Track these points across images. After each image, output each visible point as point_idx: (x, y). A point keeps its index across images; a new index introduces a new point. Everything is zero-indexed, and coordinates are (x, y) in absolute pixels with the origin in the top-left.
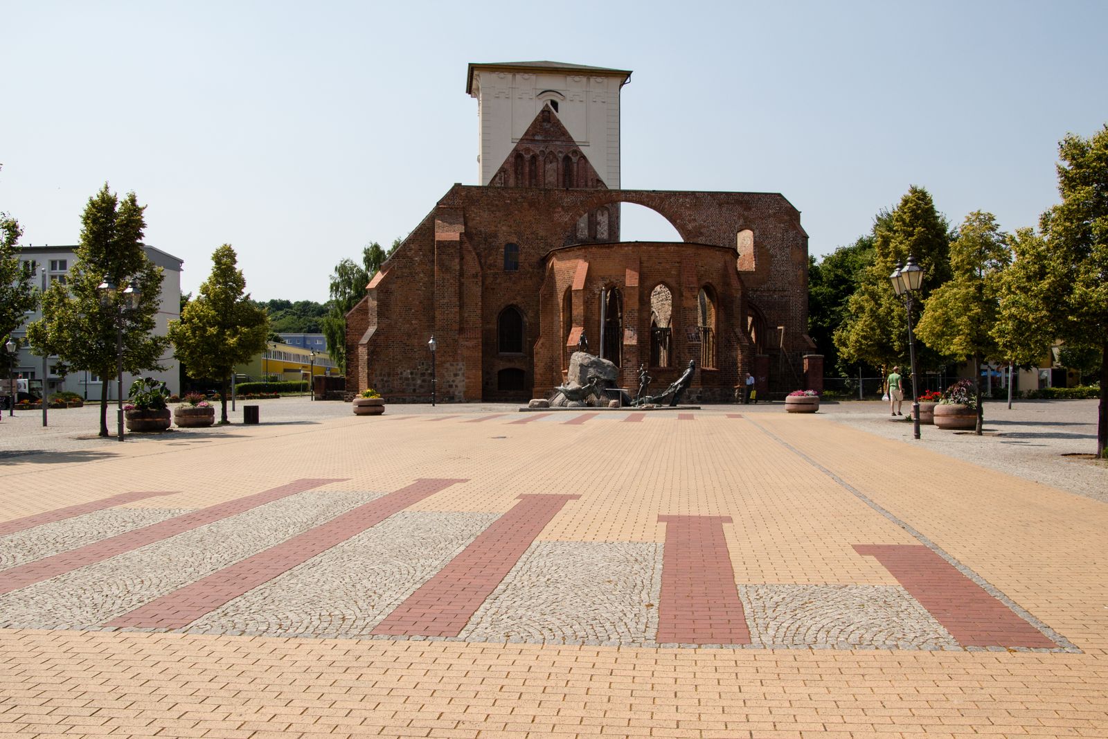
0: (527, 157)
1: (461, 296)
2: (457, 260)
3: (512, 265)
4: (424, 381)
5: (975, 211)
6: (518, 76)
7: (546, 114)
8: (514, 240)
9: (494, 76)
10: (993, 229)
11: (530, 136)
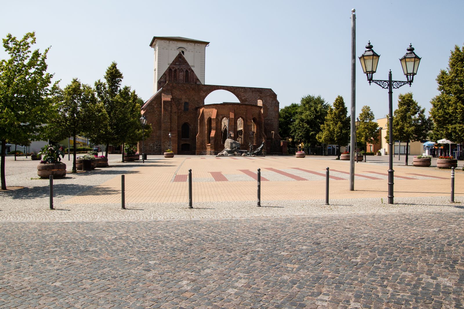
0: (173, 70)
1: (171, 119)
2: (170, 107)
3: (186, 109)
4: (157, 147)
5: (365, 106)
6: (171, 42)
7: (180, 55)
8: (187, 101)
9: (162, 41)
10: (369, 111)
11: (174, 63)
